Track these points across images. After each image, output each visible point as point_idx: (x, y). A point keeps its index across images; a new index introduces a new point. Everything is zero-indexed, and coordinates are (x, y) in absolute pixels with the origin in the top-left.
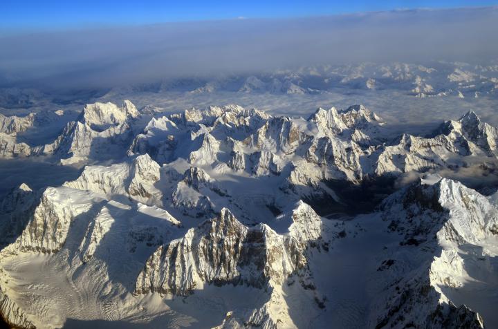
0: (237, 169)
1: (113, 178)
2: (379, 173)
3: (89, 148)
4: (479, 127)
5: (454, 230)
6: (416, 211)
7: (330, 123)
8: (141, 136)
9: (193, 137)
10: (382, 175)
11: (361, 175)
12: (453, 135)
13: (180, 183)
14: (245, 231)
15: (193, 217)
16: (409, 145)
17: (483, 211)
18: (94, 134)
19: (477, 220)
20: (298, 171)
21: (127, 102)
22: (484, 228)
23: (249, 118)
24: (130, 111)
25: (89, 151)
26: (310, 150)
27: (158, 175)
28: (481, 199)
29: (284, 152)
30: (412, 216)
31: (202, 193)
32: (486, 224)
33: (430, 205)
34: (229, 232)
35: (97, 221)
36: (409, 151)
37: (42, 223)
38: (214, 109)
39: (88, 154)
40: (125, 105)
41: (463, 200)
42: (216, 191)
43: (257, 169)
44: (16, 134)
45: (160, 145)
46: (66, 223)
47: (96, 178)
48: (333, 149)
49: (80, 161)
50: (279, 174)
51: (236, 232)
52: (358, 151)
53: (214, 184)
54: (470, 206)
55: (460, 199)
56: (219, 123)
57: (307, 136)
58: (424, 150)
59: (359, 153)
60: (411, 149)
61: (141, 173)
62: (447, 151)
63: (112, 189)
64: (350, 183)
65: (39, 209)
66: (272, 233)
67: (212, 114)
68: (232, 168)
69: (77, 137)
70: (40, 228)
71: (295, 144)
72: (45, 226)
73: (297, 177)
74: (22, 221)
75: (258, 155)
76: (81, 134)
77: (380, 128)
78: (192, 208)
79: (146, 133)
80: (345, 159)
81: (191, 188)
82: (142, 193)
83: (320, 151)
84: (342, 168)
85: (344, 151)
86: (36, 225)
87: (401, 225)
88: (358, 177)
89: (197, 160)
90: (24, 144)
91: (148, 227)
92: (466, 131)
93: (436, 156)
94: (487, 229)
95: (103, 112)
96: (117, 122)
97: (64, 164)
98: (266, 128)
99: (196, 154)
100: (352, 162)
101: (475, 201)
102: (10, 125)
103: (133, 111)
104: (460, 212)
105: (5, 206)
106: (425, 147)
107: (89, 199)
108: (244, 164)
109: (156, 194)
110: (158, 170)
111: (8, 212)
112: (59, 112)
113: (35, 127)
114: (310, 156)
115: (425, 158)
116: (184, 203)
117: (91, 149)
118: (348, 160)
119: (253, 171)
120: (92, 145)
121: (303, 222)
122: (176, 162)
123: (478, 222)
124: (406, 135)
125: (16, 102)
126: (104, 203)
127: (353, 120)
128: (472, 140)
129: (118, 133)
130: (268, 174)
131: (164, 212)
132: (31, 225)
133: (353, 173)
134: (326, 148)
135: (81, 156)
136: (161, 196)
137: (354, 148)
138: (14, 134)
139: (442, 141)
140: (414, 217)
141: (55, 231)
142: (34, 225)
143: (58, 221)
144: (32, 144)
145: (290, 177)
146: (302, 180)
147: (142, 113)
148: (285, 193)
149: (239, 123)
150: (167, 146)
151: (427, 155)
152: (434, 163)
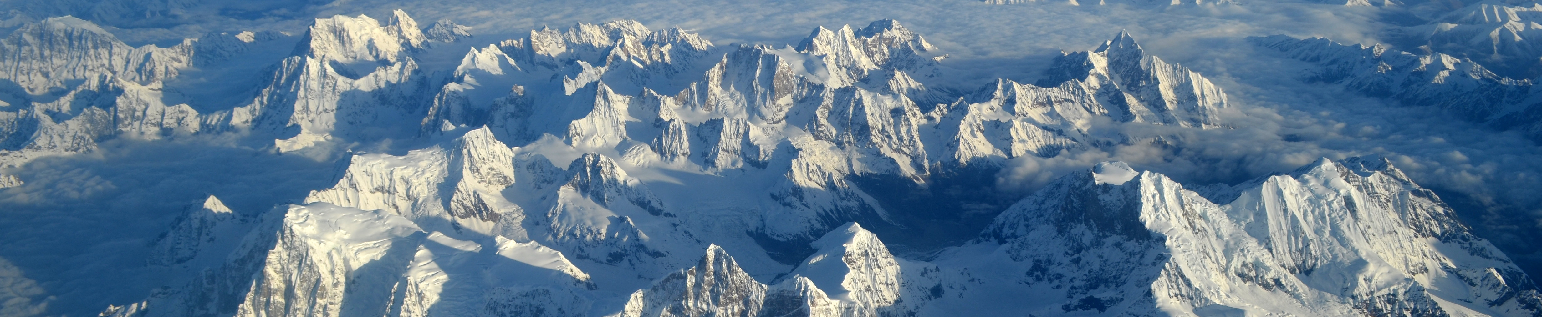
0: (673, 155)
1: (415, 182)
2: (963, 160)
3: (332, 115)
4: (1143, 64)
5: (1183, 277)
6: (1088, 238)
7: (841, 57)
8: (452, 86)
9: (570, 89)
10: (969, 164)
11: (926, 164)
12: (1093, 81)
13: (562, 188)
14: (759, 293)
15: (602, 263)
16: (1010, 102)
17: (1219, 237)
18: (343, 83)
19: (1212, 254)
20: (805, 158)
21: (399, 13)
22: (1225, 271)
23: (669, 46)
24: (406, 33)
25: (334, 120)
26: (818, 113)
27: (509, 172)
28: (1213, 210)
29: (763, 118)
30: (1079, 251)
31: (613, 210)
32: (1229, 262)
33: (1119, 227)
34: (725, 297)
35: (411, 279)
36: (1013, 113)
37: (283, 286)
38: (586, 28)
39: (332, 127)
40: (396, 21)
41: (1186, 214)
42: (643, 204)
43: (716, 155)
44: (160, 86)
45: (495, 107)
46: (335, 285)
47: (378, 182)
48: (867, 110)
49: (317, 144)
50: (764, 165)
51: (741, 297)
52: (915, 115)
53: (637, 189)
54: (1198, 226)
55: (1180, 213)
56: (617, 58)
57: (809, 83)
58: (1040, 110)
59: (917, 119)
60: (1017, 108)
61: (474, 170)
62: (1086, 114)
63: (414, 205)
64: (907, 182)
65: (276, 256)
66: (819, 297)
67: (584, 39)
68: (663, 154)
69: (306, 90)
70: (278, 299)
71: (785, 101)
72: (289, 293)
73: (805, 170)
74: (229, 282)
75: (715, 126)
76: (314, 85)
77: (938, 66)
78: (596, 242)
79: (460, 80)
80: (892, 131)
81: (589, 198)
82: (480, 212)
83: (838, 115)
84: (886, 151)
85: (888, 114)
86: (270, 293)
87: (1054, 269)
88: (919, 168)
89: (586, 138)
90: (185, 107)
91: (527, 288)
92: (1117, 72)
93: (1066, 124)
94: (1232, 273)
95: (352, 34)
96: (382, 56)
97: (283, 150)
98: (721, 68)
99: (581, 125)
100: (906, 137)
101: (1203, 216)
102: (142, 65)
103: (413, 33)
104: (1184, 241)
105: (172, 249)
106: (1042, 104)
107: (383, 229)
108: (686, 144)
109: (510, 214)
110: (510, 162)
111: (180, 261)
112: (246, 36)
113: (196, 69)
114: (819, 125)
115: (1045, 128)
116: (578, 233)
117: (336, 116)
118: (898, 133)
119: (709, 162)
120: (339, 108)
121: (863, 269)
122: (539, 142)
123: (1213, 259)
124: (1004, 82)
125: (141, 15)
126: (418, 239)
127: (886, 50)
128: (1129, 91)
129: (394, 80)
130: (740, 165)
131: (556, 255)
132: (257, 292)
133: (908, 160)
134: (851, 109)
135: (317, 132)
136: (521, 218)
137: (907, 109)
138: (157, 85)
139: (1074, 93)
140: (1083, 252)
141: (312, 306)
142: (264, 291)
143: (318, 281)
144: (203, 107)
145: (791, 171)
146: (815, 177)
147: (431, 37)
148: (785, 205)
149: (651, 58)
150: (511, 108)
151: (1048, 121)
152: (1066, 137)
